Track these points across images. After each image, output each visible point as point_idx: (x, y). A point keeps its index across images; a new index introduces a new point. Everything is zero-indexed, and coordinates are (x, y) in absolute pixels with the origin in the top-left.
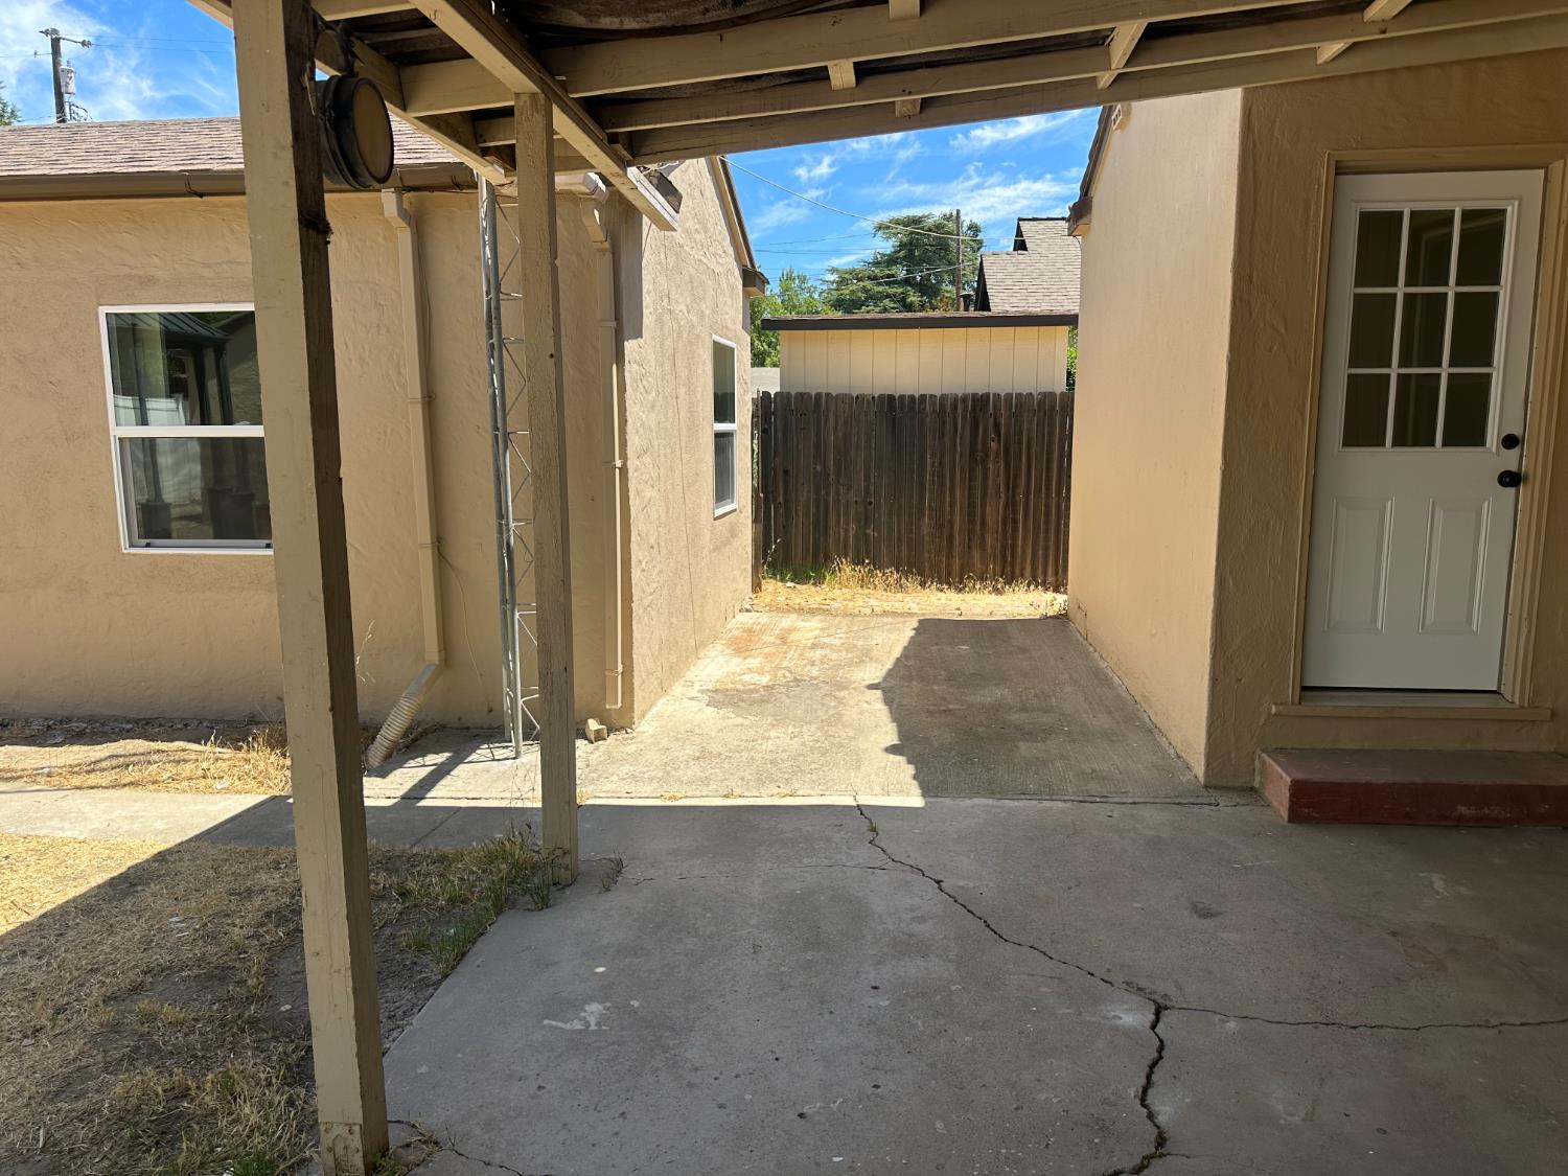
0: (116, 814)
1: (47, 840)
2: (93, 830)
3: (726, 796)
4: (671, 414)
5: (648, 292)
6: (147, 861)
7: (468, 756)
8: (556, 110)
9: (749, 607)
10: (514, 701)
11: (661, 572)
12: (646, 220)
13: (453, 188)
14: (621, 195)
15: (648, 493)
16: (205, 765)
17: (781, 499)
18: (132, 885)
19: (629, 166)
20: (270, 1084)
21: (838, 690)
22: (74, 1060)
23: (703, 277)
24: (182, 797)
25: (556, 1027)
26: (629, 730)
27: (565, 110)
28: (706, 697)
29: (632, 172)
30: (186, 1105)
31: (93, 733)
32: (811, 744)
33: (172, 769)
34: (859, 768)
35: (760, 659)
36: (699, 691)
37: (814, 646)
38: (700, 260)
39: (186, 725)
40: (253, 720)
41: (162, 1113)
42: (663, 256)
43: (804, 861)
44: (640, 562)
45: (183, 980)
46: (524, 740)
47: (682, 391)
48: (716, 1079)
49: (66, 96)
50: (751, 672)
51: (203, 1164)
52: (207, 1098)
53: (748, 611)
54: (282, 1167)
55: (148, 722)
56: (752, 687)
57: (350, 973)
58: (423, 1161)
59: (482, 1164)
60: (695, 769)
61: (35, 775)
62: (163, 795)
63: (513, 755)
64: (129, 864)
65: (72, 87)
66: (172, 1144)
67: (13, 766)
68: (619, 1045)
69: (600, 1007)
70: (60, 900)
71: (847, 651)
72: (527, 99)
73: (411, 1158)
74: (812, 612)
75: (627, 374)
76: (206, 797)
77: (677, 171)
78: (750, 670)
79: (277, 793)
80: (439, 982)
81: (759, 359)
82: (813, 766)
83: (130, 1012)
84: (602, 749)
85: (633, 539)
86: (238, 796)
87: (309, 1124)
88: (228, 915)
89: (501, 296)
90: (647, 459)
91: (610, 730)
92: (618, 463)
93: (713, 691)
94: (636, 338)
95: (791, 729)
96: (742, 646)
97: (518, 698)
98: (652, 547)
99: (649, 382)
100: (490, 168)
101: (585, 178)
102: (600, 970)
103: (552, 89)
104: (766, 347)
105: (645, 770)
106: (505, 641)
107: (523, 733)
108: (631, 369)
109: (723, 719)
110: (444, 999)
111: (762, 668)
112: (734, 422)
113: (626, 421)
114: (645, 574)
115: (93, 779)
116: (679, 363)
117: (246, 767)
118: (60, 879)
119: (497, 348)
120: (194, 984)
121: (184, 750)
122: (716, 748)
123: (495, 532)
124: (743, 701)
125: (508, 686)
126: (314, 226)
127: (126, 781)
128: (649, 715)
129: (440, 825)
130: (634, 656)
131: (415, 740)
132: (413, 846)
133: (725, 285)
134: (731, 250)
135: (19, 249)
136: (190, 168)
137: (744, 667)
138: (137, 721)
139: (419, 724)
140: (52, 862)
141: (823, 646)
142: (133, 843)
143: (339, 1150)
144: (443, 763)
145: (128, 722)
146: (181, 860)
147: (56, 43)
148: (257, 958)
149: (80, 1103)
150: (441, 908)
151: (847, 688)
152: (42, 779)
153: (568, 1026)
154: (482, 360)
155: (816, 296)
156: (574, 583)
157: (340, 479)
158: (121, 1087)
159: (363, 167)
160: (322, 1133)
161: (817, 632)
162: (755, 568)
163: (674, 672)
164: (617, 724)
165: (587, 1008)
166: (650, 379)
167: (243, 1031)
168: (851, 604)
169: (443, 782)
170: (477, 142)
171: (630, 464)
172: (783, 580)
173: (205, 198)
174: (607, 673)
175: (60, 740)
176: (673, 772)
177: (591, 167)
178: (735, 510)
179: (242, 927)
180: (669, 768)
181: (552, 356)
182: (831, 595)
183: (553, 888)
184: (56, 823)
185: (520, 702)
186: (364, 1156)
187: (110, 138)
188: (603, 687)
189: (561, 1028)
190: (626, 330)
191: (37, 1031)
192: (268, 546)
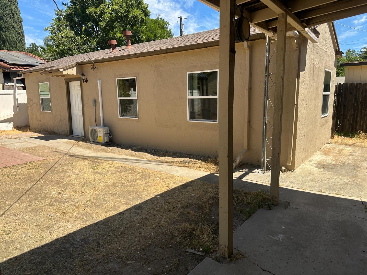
0: (184, 172)
1: (172, 175)
2: (180, 174)
3: (320, 192)
4: (311, 90)
5: (308, 59)
6: (189, 182)
7: (253, 171)
8: (288, 17)
9: (329, 142)
10: (264, 160)
11: (305, 131)
12: (309, 41)
13: (260, 39)
14: (302, 35)
15: (303, 111)
16: (199, 165)
17: (342, 113)
18: (186, 186)
19: (306, 28)
20: (210, 233)
21: (357, 168)
22: (176, 218)
23: (324, 54)
24: (195, 171)
25: (272, 238)
26: (293, 171)
27: (291, 16)
28: (315, 165)
29: (307, 29)
30: (194, 232)
31: (181, 156)
32: (347, 182)
33: (194, 165)
34: (362, 191)
35: (332, 157)
36: (313, 163)
37: (350, 155)
38: (323, 49)
39: (196, 156)
40: (209, 157)
41: (190, 233)
42: (313, 50)
43: (343, 213)
44: (299, 128)
45: (194, 207)
46: (266, 169)
47: (315, 84)
48: (313, 262)
49: (182, 30)
50: (330, 160)
51: (197, 245)
52: (198, 232)
53: (329, 143)
54: (211, 250)
55: (190, 155)
56: (329, 164)
57: (228, 213)
58: (240, 258)
59: (253, 263)
60: (310, 183)
61: (171, 162)
62: (192, 170)
63: (263, 172)
64: (186, 182)
65: (183, 28)
66: (192, 239)
67: (168, 160)
68: (287, 246)
69: (283, 236)
70: (175, 187)
71: (361, 157)
72: (281, 15)
73: (238, 257)
74: (350, 145)
75: (300, 81)
76: (199, 171)
77: (319, 26)
78: (329, 160)
79: (212, 172)
80: (245, 221)
81: (338, 75)
82: (347, 188)
83: (185, 211)
84: (285, 174)
85: (298, 123)
86: (205, 172)
87: (217, 243)
88: (203, 196)
89: (270, 64)
90: (303, 102)
91: (288, 170)
92: (296, 103)
93: (318, 164)
94: (303, 71)
95: (341, 177)
96: (327, 153)
97: (266, 159)
98: (303, 125)
99: (306, 82)
100: (270, 33)
101: (293, 32)
102: (283, 227)
103: (288, 12)
104: (340, 71)
105: (297, 181)
106: (263, 146)
107: (266, 168)
108: (301, 79)
109: (320, 171)
110: (246, 224)
111: (333, 159)
112: (329, 92)
113: (299, 92)
114: (300, 132)
115: (180, 165)
116: (314, 77)
117: (207, 166)
118: (175, 183)
119: (267, 76)
120: (196, 208)
121: (196, 161)
122: (317, 179)
123: (263, 119)
124: (326, 167)
125: (263, 156)
126: (232, 52)
127: (186, 166)
128: (299, 168)
129: (246, 185)
130: (296, 152)
131: (241, 165)
132: (240, 189)
133: (330, 55)
134: (332, 46)
135: (174, 62)
136: (205, 42)
137: (327, 158)
138: (188, 155)
139: (242, 162)
140: (173, 179)
141: (353, 155)
142: (187, 178)
143: (223, 250)
144: (247, 172)
145: (186, 154)
146: (195, 183)
147: (181, 19)
148: (208, 206)
149: (176, 226)
150: (246, 204)
151: (360, 168)
152: (172, 164)
153: (275, 238)
154: (263, 79)
155: (358, 56)
156: (282, 133)
157: (233, 107)
158: (183, 225)
159: (243, 37)
160: (220, 246)
161: (351, 151)
162: (332, 132)
163: (306, 158)
164: (290, 169)
165: (279, 235)
166: (306, 81)
167: (205, 220)
168: (363, 144)
169: (247, 176)
170: (267, 27)
171: (299, 103)
172: (341, 136)
173: (207, 48)
174: (288, 156)
175: (175, 156)
176: (305, 183)
177: (295, 29)
178: (327, 116)
179: (205, 199)
180: (303, 182)
181: (282, 77)
182: (356, 141)
183: (272, 205)
184: (174, 172)
185: (266, 160)
186: (228, 253)
187: (191, 37)
188: (287, 159)
189: (273, 238)
190: (301, 69)
191: (170, 211)
192: (214, 121)
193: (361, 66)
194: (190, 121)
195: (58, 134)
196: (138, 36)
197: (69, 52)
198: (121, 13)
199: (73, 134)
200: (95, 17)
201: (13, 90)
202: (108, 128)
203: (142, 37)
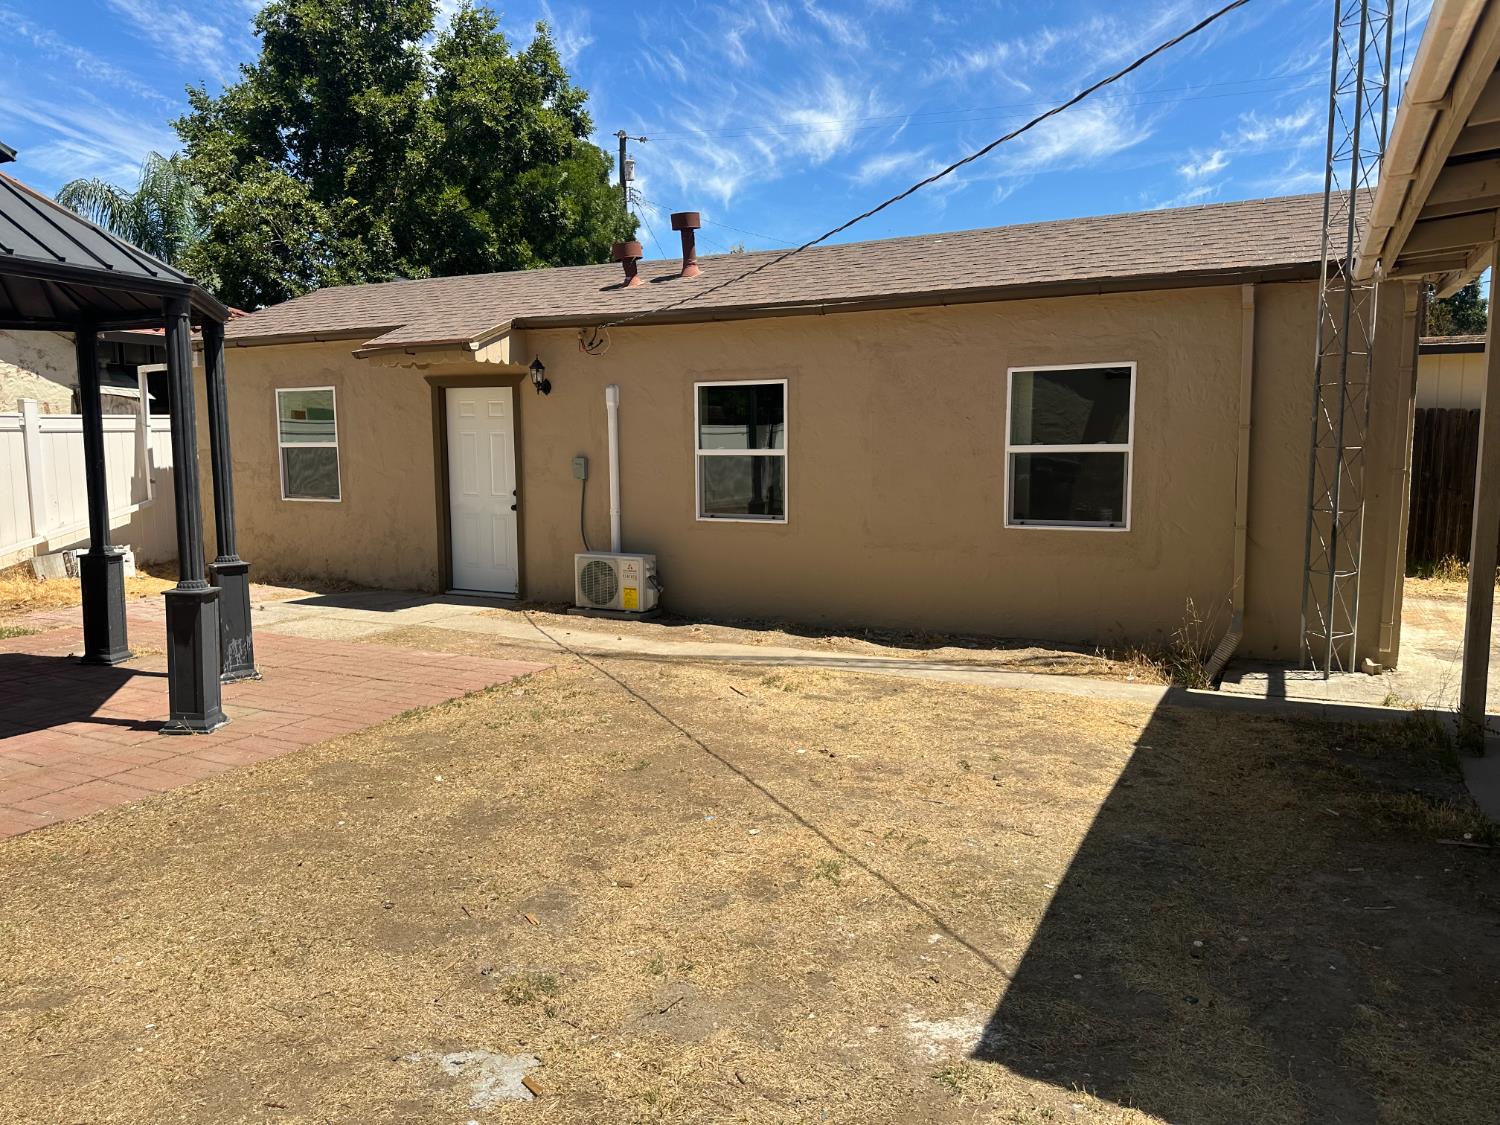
7: (1284, 675)
10: (1318, 640)
16: (1104, 666)
24: (1111, 683)
26: (1393, 670)
28: (1429, 654)
33: (1085, 668)
35: (1442, 631)
50: (1446, 639)
61: (993, 664)
63: (1321, 677)
67: (972, 658)
76: (1127, 684)
86: (1148, 686)
93: (1429, 650)
97: (1330, 637)
106: (1305, 597)
121: (1079, 657)
137: (1436, 636)
144: (1269, 678)
147: (623, 142)
174: (1383, 625)
185: (1332, 639)
188: (1376, 636)
192: (1112, 526)
193: (1462, 355)
194: (1012, 527)
195: (372, 588)
196: (549, 212)
197: (271, 262)
198: (495, 118)
199: (455, 586)
200: (387, 129)
201: (135, 416)
202: (653, 558)
203: (563, 215)
